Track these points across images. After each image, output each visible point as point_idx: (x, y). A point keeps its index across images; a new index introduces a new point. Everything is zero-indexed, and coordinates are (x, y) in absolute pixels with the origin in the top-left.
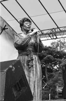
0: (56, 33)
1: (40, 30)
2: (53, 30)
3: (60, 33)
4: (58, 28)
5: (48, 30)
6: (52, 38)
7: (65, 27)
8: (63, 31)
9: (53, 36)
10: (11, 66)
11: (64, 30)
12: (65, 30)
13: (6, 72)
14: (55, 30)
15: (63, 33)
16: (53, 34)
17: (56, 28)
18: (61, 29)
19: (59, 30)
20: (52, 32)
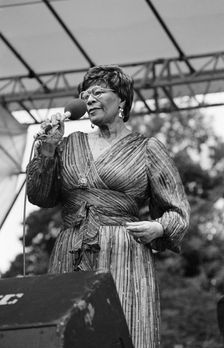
0: (170, 86)
1: (92, 65)
2: (159, 68)
3: (194, 86)
4: (182, 57)
5: (134, 65)
6: (153, 108)
7: (216, 56)
9: (156, 97)
10: (81, 304)
11: (210, 67)
12: (215, 71)
13: (64, 329)
14: (167, 67)
15: (203, 86)
16: (155, 88)
17: (171, 60)
18: (197, 64)
20: (154, 77)
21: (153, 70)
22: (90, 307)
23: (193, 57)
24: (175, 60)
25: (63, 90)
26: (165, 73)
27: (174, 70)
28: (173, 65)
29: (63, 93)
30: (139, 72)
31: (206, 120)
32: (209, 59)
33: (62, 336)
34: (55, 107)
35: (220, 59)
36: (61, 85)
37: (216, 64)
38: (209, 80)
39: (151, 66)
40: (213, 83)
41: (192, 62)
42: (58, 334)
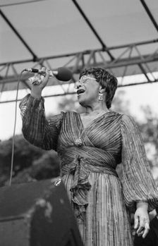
2: (87, 57)
4: (104, 48)
5: (68, 56)
7: (130, 46)
8: (124, 60)
10: (41, 202)
11: (126, 56)
12: (130, 59)
14: (93, 57)
15: (122, 69)
17: (96, 51)
18: (116, 54)
19: (107, 58)
20: (84, 65)
21: (83, 59)
22: (49, 205)
23: (112, 48)
24: (99, 51)
25: (12, 77)
26: (92, 62)
27: (99, 59)
28: (97, 55)
29: (12, 80)
30: (71, 61)
31: (123, 105)
32: (125, 49)
33: (29, 225)
34: (6, 90)
35: (134, 49)
36: (11, 73)
37: (130, 53)
38: (126, 65)
39: (80, 56)
40: (129, 67)
41: (112, 52)
42: (26, 224)
